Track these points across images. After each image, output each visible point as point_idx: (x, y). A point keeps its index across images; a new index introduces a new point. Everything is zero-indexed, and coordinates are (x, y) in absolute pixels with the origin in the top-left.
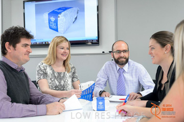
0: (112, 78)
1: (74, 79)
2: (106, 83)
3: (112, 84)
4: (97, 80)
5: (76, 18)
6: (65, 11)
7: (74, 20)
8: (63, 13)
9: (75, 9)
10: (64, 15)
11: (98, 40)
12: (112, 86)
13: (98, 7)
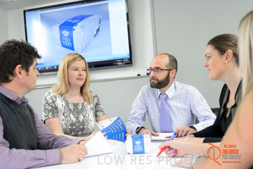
0: (152, 108)
1: (98, 113)
2: (144, 117)
3: (153, 117)
4: (132, 112)
5: (98, 30)
6: (83, 21)
7: (95, 32)
8: (79, 24)
9: (96, 17)
10: (82, 27)
11: (130, 59)
12: (153, 121)
13: (127, 14)
